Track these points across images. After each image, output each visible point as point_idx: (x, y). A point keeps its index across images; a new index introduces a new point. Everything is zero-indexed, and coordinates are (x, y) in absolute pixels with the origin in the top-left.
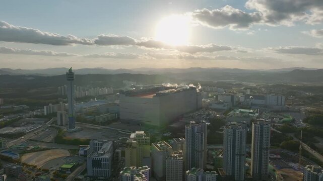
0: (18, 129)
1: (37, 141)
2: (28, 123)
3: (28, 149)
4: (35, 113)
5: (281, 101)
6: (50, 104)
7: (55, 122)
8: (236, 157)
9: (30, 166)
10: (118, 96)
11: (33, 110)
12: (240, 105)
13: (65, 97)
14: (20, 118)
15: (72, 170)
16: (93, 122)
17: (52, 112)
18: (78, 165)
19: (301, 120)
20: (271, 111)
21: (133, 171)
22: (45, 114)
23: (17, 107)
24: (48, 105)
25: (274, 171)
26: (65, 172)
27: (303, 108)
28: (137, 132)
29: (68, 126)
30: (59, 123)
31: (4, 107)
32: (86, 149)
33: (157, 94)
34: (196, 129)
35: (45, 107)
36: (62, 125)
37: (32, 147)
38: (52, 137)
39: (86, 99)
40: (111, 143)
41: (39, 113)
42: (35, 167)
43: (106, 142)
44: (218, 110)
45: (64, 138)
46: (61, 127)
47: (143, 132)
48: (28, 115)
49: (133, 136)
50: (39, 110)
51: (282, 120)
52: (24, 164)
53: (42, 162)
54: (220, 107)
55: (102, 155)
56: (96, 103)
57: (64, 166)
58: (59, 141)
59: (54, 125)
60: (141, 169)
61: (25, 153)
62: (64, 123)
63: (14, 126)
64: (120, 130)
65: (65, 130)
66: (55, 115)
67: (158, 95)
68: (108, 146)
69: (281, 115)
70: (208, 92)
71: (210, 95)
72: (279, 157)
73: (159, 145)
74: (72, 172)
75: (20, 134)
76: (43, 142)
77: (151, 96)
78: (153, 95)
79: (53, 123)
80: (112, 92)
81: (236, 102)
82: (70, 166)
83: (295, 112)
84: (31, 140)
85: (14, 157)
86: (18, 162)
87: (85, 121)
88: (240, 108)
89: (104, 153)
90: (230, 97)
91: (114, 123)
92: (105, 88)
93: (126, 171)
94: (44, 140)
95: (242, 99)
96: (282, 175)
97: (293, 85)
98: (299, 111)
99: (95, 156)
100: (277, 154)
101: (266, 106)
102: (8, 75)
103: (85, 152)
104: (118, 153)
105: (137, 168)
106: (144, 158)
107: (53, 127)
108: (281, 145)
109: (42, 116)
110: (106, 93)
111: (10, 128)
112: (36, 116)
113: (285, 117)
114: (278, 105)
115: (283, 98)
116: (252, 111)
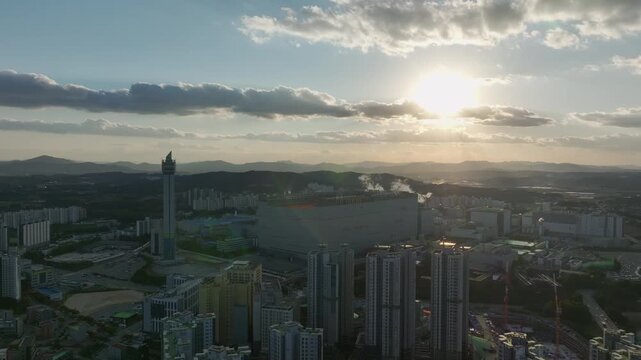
0: (86, 257)
2: (106, 249)
3: (85, 288)
4: (123, 233)
5: (615, 227)
6: (147, 218)
7: (148, 249)
8: (384, 311)
9: (71, 311)
12: (517, 233)
14: (96, 240)
15: (129, 321)
17: (149, 231)
20: (580, 248)
22: (138, 234)
24: (143, 219)
30: (153, 250)
31: (85, 223)
34: (326, 257)
35: (138, 223)
36: (156, 254)
38: (132, 272)
41: (129, 234)
46: (155, 257)
47: (246, 262)
48: (111, 235)
50: (129, 228)
51: (588, 264)
56: (231, 221)
57: (119, 315)
58: (139, 278)
59: (146, 254)
62: (161, 250)
63: (82, 252)
69: (597, 255)
79: (144, 251)
81: (512, 227)
82: (128, 315)
84: (96, 274)
87: (198, 249)
88: (510, 239)
99: (156, 298)
101: (575, 238)
107: (142, 256)
109: (133, 239)
112: (122, 238)
113: (602, 259)
114: (605, 236)
115: (620, 220)
116: (532, 244)
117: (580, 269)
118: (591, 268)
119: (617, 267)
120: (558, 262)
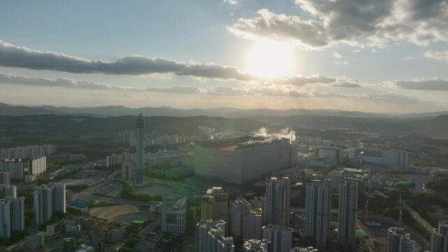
0: (79, 182)
1: (102, 196)
2: (89, 176)
3: (94, 203)
4: (95, 164)
5: (404, 159)
6: (114, 155)
7: (119, 175)
8: (318, 217)
9: (100, 219)
10: (192, 147)
11: (93, 161)
12: (348, 163)
13: (127, 145)
14: (81, 169)
15: (144, 225)
16: (163, 177)
17: (114, 163)
18: (150, 222)
19: (424, 185)
20: (387, 172)
21: (208, 224)
22: (108, 165)
23: (74, 157)
24: (111, 155)
25: (367, 237)
26: (137, 228)
27: (434, 170)
28: (214, 188)
29: (135, 181)
30: (124, 176)
31: (58, 156)
32: (158, 206)
33: (238, 145)
34: (277, 186)
35: (108, 157)
36: (127, 178)
37: (97, 202)
38: (118, 192)
39: (153, 149)
40: (185, 199)
41: (99, 165)
42: (106, 221)
43: (181, 198)
44: (316, 169)
45: (132, 194)
46: (126, 181)
47: (220, 188)
48: (88, 166)
49: (209, 191)
50: (100, 161)
51: (397, 184)
52: (93, 217)
53: (111, 217)
54: (321, 164)
55: (177, 209)
56: (166, 155)
57: (136, 222)
58: (126, 196)
59: (118, 179)
60: (216, 223)
61: (92, 207)
62: (130, 177)
63: (75, 179)
64: (194, 188)
65: (132, 185)
66: (119, 166)
67: (241, 147)
68: (182, 202)
69: (399, 177)
70: (309, 144)
71: (310, 149)
72: (378, 224)
73: (237, 202)
74: (144, 228)
75: (84, 187)
76: (108, 197)
77: (232, 148)
78: (234, 147)
79: (117, 177)
80: (185, 142)
81: (344, 158)
82: (142, 222)
83: (422, 174)
84: (96, 194)
85: (82, 210)
86: (87, 215)
87: (154, 176)
88: (346, 167)
89: (179, 208)
90: (334, 152)
91: (187, 180)
92: (176, 135)
93: (202, 223)
94: (109, 195)
95: (351, 156)
96: (374, 242)
97: (433, 138)
98: (427, 174)
99: (170, 211)
100: (376, 222)
101: (382, 166)
102: (52, 115)
103: (157, 208)
104: (192, 211)
105: (213, 221)
106: (220, 215)
107: (118, 181)
108: (384, 211)
109: (103, 168)
110: (177, 142)
111: (70, 180)
112: (96, 168)
113: (403, 180)
114: (398, 165)
115: (407, 155)
116: (360, 171)
117: (393, 186)
118: (399, 186)
119: (413, 185)
120: (380, 183)
